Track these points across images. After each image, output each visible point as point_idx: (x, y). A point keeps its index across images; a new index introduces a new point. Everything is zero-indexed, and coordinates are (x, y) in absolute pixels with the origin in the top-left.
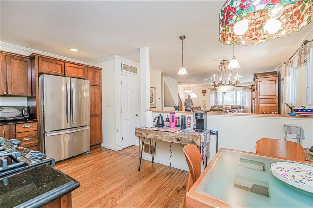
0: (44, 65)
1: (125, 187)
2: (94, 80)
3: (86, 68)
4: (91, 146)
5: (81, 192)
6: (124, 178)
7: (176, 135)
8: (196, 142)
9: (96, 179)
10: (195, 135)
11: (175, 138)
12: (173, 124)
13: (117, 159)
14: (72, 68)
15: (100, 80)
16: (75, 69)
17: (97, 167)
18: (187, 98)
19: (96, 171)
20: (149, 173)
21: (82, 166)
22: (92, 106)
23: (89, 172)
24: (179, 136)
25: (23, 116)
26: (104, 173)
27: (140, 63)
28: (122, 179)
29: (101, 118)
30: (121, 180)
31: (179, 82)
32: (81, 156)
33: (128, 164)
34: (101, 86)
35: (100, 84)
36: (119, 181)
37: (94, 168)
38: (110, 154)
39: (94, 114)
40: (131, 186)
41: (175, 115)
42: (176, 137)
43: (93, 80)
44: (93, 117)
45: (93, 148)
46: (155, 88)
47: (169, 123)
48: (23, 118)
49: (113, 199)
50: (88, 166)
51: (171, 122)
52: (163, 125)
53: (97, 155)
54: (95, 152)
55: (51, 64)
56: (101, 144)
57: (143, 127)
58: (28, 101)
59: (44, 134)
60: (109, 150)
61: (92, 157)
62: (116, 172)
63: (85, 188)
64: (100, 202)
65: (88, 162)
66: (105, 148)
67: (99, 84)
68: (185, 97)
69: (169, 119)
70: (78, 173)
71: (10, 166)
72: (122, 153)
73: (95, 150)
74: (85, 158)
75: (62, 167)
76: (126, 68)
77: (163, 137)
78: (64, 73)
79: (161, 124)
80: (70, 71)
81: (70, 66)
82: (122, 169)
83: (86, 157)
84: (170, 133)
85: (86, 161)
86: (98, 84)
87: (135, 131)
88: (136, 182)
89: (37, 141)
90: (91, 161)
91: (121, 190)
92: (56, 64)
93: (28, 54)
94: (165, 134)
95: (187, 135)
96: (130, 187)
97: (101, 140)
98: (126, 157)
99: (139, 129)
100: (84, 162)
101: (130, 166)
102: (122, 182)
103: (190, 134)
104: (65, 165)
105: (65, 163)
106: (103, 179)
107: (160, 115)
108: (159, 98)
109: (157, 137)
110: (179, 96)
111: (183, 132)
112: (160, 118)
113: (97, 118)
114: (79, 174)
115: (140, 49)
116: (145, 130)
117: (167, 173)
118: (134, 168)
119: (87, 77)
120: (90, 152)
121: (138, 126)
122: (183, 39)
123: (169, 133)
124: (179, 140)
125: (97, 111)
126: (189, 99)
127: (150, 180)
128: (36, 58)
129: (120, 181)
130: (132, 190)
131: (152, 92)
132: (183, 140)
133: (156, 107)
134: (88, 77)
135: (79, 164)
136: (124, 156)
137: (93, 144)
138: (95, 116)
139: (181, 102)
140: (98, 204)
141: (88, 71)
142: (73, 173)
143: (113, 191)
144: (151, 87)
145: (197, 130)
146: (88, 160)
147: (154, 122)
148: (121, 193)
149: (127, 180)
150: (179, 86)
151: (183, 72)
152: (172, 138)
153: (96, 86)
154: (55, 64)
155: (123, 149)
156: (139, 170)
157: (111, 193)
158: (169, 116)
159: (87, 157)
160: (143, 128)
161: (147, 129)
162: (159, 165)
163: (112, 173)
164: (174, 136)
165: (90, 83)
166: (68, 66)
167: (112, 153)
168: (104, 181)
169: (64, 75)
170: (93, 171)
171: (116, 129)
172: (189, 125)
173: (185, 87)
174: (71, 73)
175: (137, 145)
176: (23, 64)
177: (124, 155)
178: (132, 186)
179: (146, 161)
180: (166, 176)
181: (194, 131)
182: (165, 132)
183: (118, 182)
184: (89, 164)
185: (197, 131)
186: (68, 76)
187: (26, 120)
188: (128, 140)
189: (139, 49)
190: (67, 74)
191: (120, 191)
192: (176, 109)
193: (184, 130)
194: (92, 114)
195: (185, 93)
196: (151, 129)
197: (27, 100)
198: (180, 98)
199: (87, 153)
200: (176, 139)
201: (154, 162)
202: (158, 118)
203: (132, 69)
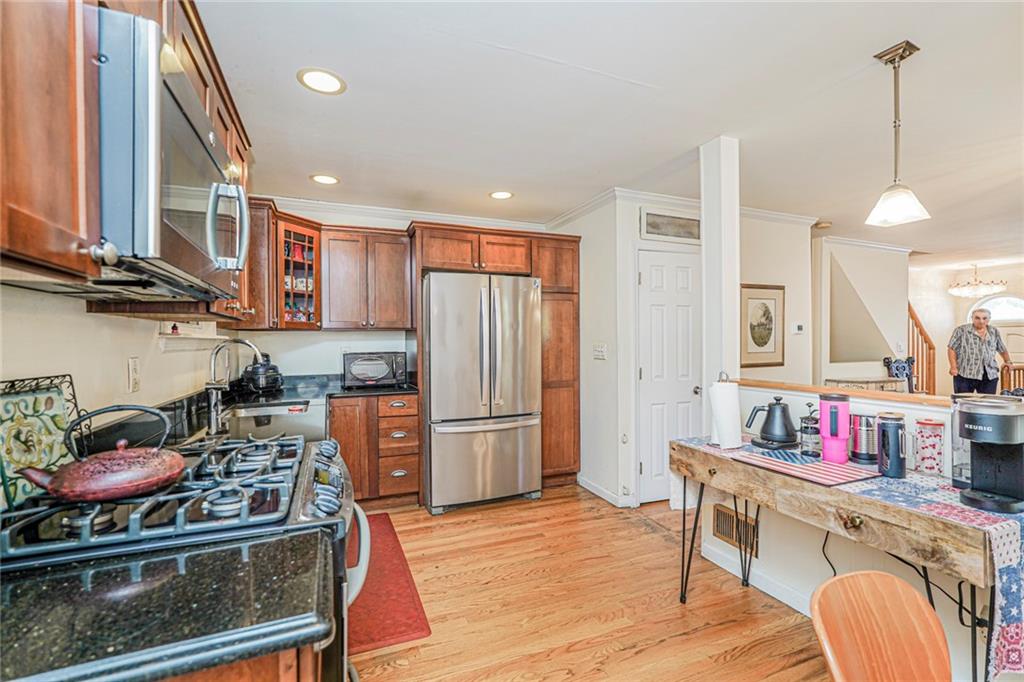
0: (434, 249)
1: (618, 646)
2: (556, 274)
3: (533, 241)
4: (544, 478)
5: (491, 612)
6: (622, 610)
7: (841, 498)
8: (954, 555)
9: (538, 587)
10: (953, 520)
11: (833, 510)
12: (837, 448)
13: (614, 536)
14: (496, 247)
15: (576, 275)
16: (505, 248)
17: (549, 547)
18: (970, 321)
19: (545, 558)
20: (721, 624)
21: (511, 533)
22: (550, 357)
23: (524, 557)
24: (852, 508)
25: (394, 376)
26: (564, 575)
27: (699, 198)
28: (613, 613)
29: (577, 395)
30: (612, 616)
31: (913, 253)
32: (516, 502)
33: (646, 565)
34: (578, 294)
35: (576, 286)
36: (603, 619)
37: (539, 548)
38: (596, 515)
39: (554, 379)
40: (640, 651)
41: (847, 407)
42: (838, 508)
43: (554, 277)
44: (554, 390)
45: (551, 482)
46: (782, 288)
47: (816, 438)
48: (394, 381)
49: (570, 672)
50: (529, 538)
51: (823, 438)
52: (789, 441)
53: (558, 509)
54: (554, 498)
55: (448, 241)
56: (575, 473)
57: (700, 441)
58: (406, 339)
59: (430, 426)
60: (597, 500)
61: (542, 513)
62: (600, 580)
63: (504, 605)
64: (529, 667)
65: (530, 525)
66: (586, 491)
67: (571, 285)
68: (956, 318)
69: (817, 422)
70: (497, 553)
71: (254, 519)
72: (634, 518)
73: (557, 490)
74: (525, 509)
75: (466, 522)
76: (655, 225)
77: (777, 497)
78: (476, 265)
79: (777, 438)
80: (493, 255)
81: (493, 241)
82: (624, 578)
83: (527, 506)
84: (810, 484)
85: (524, 519)
86: (568, 288)
87: (667, 451)
88: (662, 641)
89: (417, 443)
90: (536, 525)
91: (604, 652)
92: (459, 240)
93: (404, 225)
94: (785, 485)
95: (899, 512)
96: (637, 653)
97: (575, 462)
98: (646, 537)
99: (681, 447)
100: (520, 521)
101: (653, 572)
102: (612, 624)
103: (923, 510)
104: (473, 517)
105: (474, 512)
106: (556, 595)
107: (778, 400)
108: (800, 328)
109: (751, 491)
110: (912, 314)
111: (880, 489)
112: (778, 413)
113: (564, 394)
114: (500, 555)
115: (701, 148)
116: (706, 454)
117: (801, 651)
118: (665, 586)
119: (537, 269)
120: (540, 493)
121: (682, 436)
122: (902, 58)
123: (806, 484)
124: (857, 527)
125: (566, 372)
126: (977, 327)
127: (720, 656)
128: (418, 233)
129: (607, 616)
130: (641, 667)
131: (764, 304)
132: (879, 533)
133: (782, 364)
134: (541, 267)
135: (506, 525)
136: (642, 530)
137: (549, 471)
138: (560, 384)
139: (927, 340)
140: (523, 672)
141: (541, 250)
142: (485, 546)
143: (577, 647)
144: (744, 286)
145: (978, 496)
146: (530, 519)
147: (749, 425)
148: (602, 663)
149: (632, 624)
150: (911, 269)
151: (897, 209)
152: (817, 511)
153: (564, 293)
154: (456, 242)
155: (642, 504)
156: (683, 600)
157: (568, 650)
158: (816, 406)
159: (531, 508)
160: (696, 448)
161: (711, 451)
162: (771, 602)
163: (587, 580)
164: (827, 503)
165: (543, 287)
166: (488, 243)
167: (603, 511)
168: (557, 602)
169: (477, 269)
170: (536, 558)
171: (620, 435)
172: (928, 463)
173: (959, 272)
174: (494, 262)
175: (676, 504)
176: (396, 252)
177: (641, 527)
178: (643, 653)
179: (716, 571)
180: (794, 665)
181: (954, 498)
182: (787, 478)
183: (600, 619)
184: (529, 530)
185: (971, 502)
186: (487, 269)
187: (401, 388)
188: (660, 475)
189: (698, 148)
190: (484, 265)
191: (598, 655)
192: (895, 371)
193: (894, 485)
194: (551, 380)
195: (957, 299)
196: (730, 455)
197: (404, 337)
198: (917, 324)
199: (534, 495)
200: (841, 517)
201: (750, 581)
202: (765, 413)
203: (680, 225)
